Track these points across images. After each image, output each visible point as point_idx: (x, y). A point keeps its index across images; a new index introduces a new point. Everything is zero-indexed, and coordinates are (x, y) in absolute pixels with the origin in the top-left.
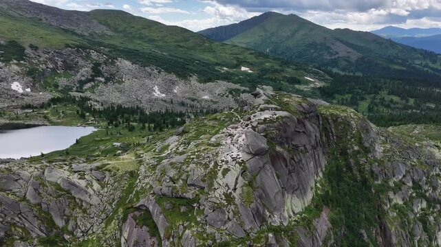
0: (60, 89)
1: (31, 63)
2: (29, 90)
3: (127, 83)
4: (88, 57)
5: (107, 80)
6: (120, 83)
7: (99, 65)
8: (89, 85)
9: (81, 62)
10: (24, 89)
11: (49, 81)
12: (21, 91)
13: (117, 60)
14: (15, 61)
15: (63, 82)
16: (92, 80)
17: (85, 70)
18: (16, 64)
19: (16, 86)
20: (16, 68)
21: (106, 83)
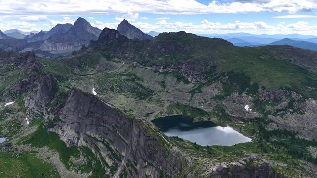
0: (265, 112)
1: (258, 96)
2: (251, 110)
3: (306, 115)
4: (290, 96)
5: (295, 111)
6: (301, 114)
7: (294, 101)
8: (282, 112)
9: (284, 98)
10: (249, 109)
11: (262, 106)
12: (247, 110)
13: (308, 99)
14: (251, 95)
15: (269, 108)
16: (285, 110)
17: (284, 103)
18: (251, 96)
19: (247, 107)
20: (250, 98)
21: (292, 113)
